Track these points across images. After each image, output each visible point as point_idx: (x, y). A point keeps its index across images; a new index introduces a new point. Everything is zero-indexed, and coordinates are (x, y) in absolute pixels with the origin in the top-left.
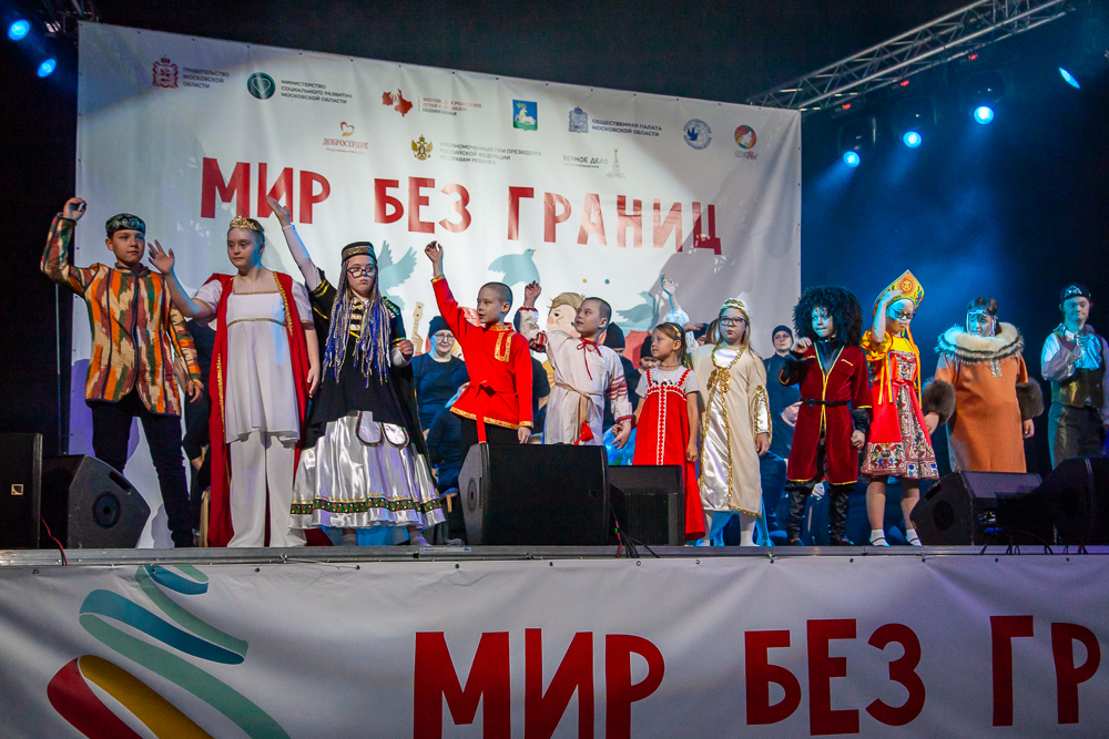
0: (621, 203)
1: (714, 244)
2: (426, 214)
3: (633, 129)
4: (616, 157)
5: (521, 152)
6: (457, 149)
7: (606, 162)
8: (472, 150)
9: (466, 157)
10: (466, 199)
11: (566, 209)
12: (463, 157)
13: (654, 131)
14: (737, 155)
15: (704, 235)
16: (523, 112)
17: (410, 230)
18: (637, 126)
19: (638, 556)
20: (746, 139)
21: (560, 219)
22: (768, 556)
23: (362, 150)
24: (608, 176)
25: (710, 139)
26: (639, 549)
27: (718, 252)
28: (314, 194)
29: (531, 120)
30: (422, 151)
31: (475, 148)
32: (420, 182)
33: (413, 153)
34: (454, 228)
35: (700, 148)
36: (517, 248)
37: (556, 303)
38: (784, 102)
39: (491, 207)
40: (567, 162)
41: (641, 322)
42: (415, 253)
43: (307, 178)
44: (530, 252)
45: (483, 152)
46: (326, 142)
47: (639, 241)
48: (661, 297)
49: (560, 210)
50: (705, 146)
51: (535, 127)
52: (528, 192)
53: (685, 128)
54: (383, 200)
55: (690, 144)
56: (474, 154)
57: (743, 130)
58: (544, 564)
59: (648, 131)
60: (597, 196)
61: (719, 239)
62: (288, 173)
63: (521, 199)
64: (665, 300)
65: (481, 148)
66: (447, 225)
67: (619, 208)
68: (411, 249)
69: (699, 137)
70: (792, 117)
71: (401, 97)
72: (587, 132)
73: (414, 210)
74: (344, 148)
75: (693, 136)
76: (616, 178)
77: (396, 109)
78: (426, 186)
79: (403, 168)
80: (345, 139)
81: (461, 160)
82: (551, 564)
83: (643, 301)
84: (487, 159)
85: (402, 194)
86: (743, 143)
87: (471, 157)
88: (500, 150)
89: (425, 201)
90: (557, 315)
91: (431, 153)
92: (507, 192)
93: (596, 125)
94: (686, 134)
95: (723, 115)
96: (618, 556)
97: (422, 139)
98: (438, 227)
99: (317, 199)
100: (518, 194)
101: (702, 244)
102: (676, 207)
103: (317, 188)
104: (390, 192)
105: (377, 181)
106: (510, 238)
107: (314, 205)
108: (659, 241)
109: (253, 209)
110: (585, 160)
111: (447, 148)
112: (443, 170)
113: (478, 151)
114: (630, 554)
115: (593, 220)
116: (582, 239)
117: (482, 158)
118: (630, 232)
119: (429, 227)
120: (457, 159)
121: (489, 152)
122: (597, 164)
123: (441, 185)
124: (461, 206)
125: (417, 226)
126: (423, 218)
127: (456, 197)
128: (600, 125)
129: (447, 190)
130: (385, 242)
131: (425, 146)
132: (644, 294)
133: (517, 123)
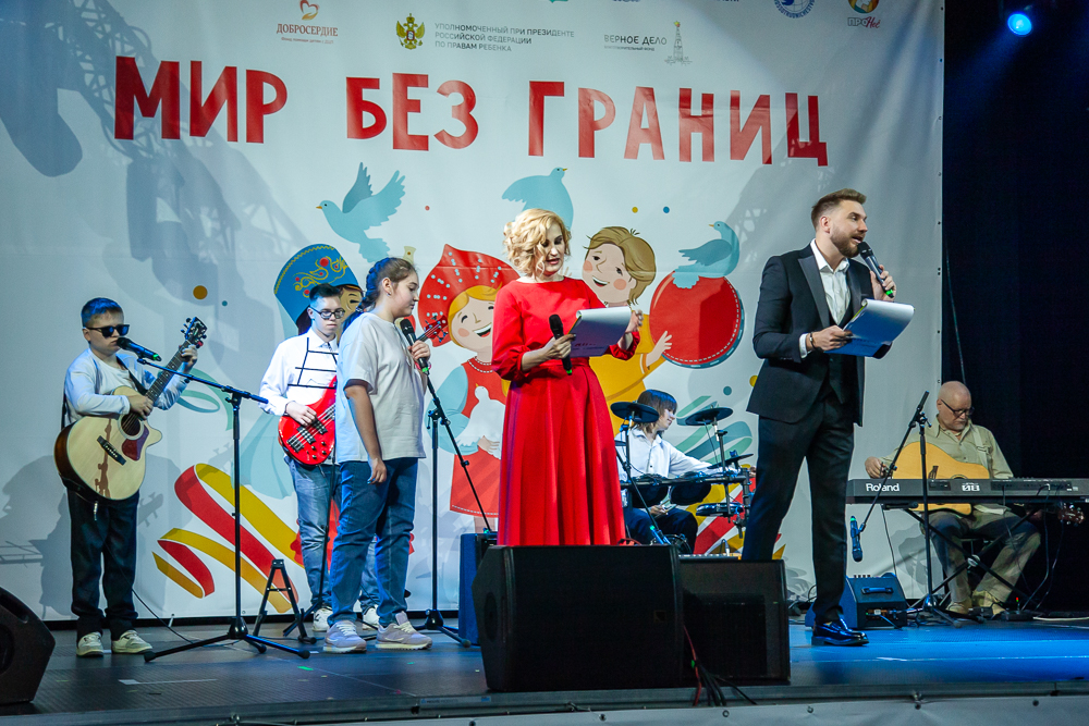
0: (685, 99)
1: (817, 150)
2: (416, 125)
4: (678, 34)
5: (546, 33)
6: (458, 32)
7: (663, 41)
8: (479, 32)
9: (471, 42)
10: (470, 101)
11: (607, 110)
12: (466, 42)
14: (852, 22)
15: (804, 137)
17: (396, 147)
19: (723, 702)
21: (600, 124)
22: (911, 697)
23: (330, 38)
24: (667, 61)
26: (726, 691)
27: (823, 162)
28: (265, 102)
30: (410, 36)
31: (483, 29)
32: (408, 80)
33: (398, 40)
34: (455, 143)
36: (541, 166)
37: (598, 241)
39: (504, 113)
40: (609, 43)
41: (713, 266)
42: (403, 178)
43: (256, 79)
44: (559, 172)
45: (493, 34)
46: (282, 29)
47: (708, 153)
48: (742, 229)
49: (599, 112)
50: (805, 12)
52: (556, 89)
54: (358, 105)
55: (782, 11)
56: (482, 38)
58: (592, 718)
60: (651, 90)
61: (824, 144)
62: (230, 73)
63: (548, 100)
64: (748, 234)
65: (491, 29)
66: (447, 139)
67: (681, 107)
68: (397, 173)
69: (797, 1)
72: (637, 1)
73: (400, 119)
74: (305, 36)
76: (678, 63)
78: (416, 85)
79: (384, 61)
80: (306, 23)
81: (464, 46)
82: (603, 719)
83: (717, 235)
84: (500, 44)
85: (383, 97)
86: (859, 5)
87: (478, 43)
88: (517, 31)
89: (415, 106)
90: (596, 258)
91: (422, 39)
92: (528, 88)
96: (695, 702)
97: (411, 20)
98: (433, 141)
99: (269, 109)
100: (542, 91)
101: (796, 150)
102: (763, 102)
103: (269, 94)
104: (368, 95)
105: (350, 80)
106: (532, 152)
107: (265, 117)
108: (738, 150)
109: (185, 124)
110: (635, 40)
111: (445, 31)
112: (440, 61)
113: (487, 34)
114: (715, 700)
115: (645, 124)
116: (631, 152)
117: (493, 43)
118: (697, 139)
119: (421, 143)
120: (459, 46)
121: (502, 35)
122: (651, 46)
123: (436, 82)
124: (465, 112)
125: (404, 141)
126: (412, 130)
127: (458, 98)
129: (445, 90)
130: (361, 164)
131: (415, 29)
132: (719, 226)
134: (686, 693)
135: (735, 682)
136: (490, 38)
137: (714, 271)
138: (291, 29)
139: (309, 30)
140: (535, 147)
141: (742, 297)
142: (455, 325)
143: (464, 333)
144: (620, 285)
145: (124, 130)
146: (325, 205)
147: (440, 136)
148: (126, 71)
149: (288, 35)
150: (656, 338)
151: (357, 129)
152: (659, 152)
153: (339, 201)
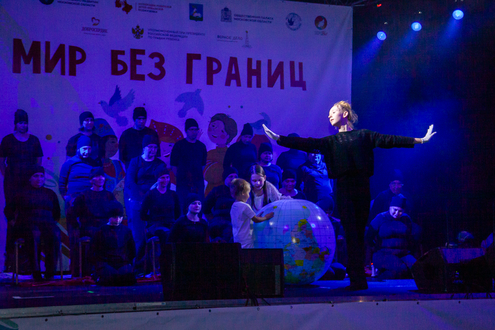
0: (250, 61)
1: (301, 84)
2: (140, 70)
3: (257, 19)
4: (247, 36)
5: (194, 34)
6: (157, 32)
7: (241, 39)
8: (166, 33)
9: (163, 37)
10: (162, 61)
11: (217, 64)
12: (161, 37)
13: (267, 20)
14: (316, 33)
15: (297, 78)
16: (195, 10)
17: (131, 79)
18: (259, 17)
19: (258, 304)
20: (321, 24)
21: (215, 72)
22: (330, 303)
23: (104, 33)
24: (242, 47)
25: (300, 25)
26: (259, 300)
27: (304, 89)
28: (77, 59)
29: (199, 15)
30: (138, 34)
31: (168, 31)
32: (134, 52)
33: (133, 35)
34: (156, 78)
35: (295, 30)
36: (191, 88)
37: (214, 119)
39: (175, 67)
40: (219, 39)
41: (260, 130)
42: (134, 92)
43: (73, 50)
44: (198, 91)
46: (84, 29)
49: (215, 66)
50: (298, 28)
51: (201, 19)
52: (198, 57)
53: (287, 18)
54: (115, 61)
55: (289, 28)
56: (167, 35)
57: (319, 19)
58: (205, 311)
59: (266, 20)
60: (236, 58)
61: (305, 82)
62: (62, 47)
63: (195, 62)
65: (171, 32)
67: (248, 65)
68: (132, 90)
69: (295, 24)
70: (348, 11)
71: (125, 3)
72: (231, 21)
73: (133, 68)
74: (93, 32)
75: (291, 23)
76: (247, 48)
77: (123, 9)
78: (140, 54)
79: (127, 44)
80: (95, 27)
81: (160, 38)
82: (210, 311)
84: (175, 38)
85: (126, 58)
86: (319, 26)
87: (166, 37)
88: (181, 33)
89: (140, 62)
90: (213, 126)
91: (142, 35)
92: (185, 57)
93: (236, 17)
94: (287, 21)
96: (246, 305)
97: (138, 27)
98: (147, 78)
99: (79, 62)
100: (192, 58)
101: (294, 84)
102: (281, 64)
103: (78, 56)
104: (120, 57)
105: (112, 51)
106: (187, 83)
107: (77, 65)
108: (271, 84)
109: (42, 68)
110: (230, 38)
111: (152, 32)
112: (148, 44)
113: (170, 34)
114: (255, 304)
115: (233, 72)
116: (228, 83)
117: (171, 37)
118: (254, 78)
119: (142, 78)
120: (157, 38)
121: (176, 34)
122: (236, 40)
123: (148, 53)
124: (159, 66)
125: (135, 77)
126: (138, 72)
127: (157, 60)
128: (239, 17)
129: (152, 56)
130: (117, 86)
131: (140, 31)
132: (263, 114)
133: (192, 17)
134: (244, 301)
135: (262, 297)
136: (171, 35)
138: (88, 29)
139: (95, 30)
140: (189, 80)
144: (223, 137)
145: (17, 69)
146: (102, 103)
147: (151, 76)
148: (18, 44)
149: (86, 32)
151: (115, 72)
152: (239, 84)
153: (108, 101)
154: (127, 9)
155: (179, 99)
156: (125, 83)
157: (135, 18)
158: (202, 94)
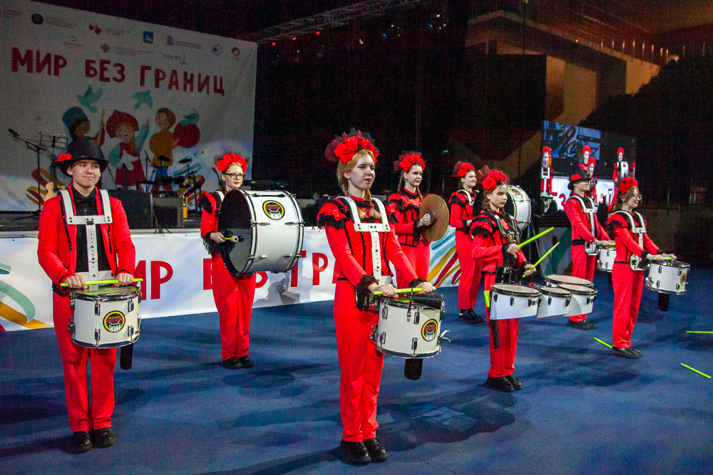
0: (186, 74)
1: (221, 91)
2: (106, 75)
3: (192, 45)
4: (184, 56)
5: (146, 52)
6: (120, 49)
7: (180, 58)
9: (123, 53)
10: (123, 69)
11: (163, 75)
13: (198, 47)
14: (232, 58)
15: (218, 87)
16: (147, 36)
17: (100, 80)
19: (163, 233)
20: (236, 52)
21: (161, 79)
23: (80, 47)
24: (181, 63)
25: (222, 52)
27: (223, 95)
28: (60, 64)
29: (150, 39)
30: (105, 49)
31: (127, 49)
32: (103, 62)
33: (101, 50)
34: (118, 81)
35: (218, 55)
36: (144, 89)
38: (252, 39)
39: (132, 74)
40: (165, 57)
41: (192, 120)
42: (102, 90)
43: (57, 58)
44: (149, 92)
45: (130, 51)
46: (65, 43)
49: (161, 75)
50: (220, 54)
52: (149, 68)
53: (212, 46)
54: (88, 68)
55: (214, 53)
57: (234, 49)
60: (176, 71)
61: (224, 90)
62: (48, 56)
63: (147, 72)
67: (184, 77)
68: (101, 88)
69: (218, 51)
70: (254, 46)
71: (96, 27)
72: (173, 45)
73: (102, 73)
75: (215, 50)
76: (184, 64)
77: (95, 32)
78: (107, 63)
79: (98, 55)
80: (73, 43)
83: (192, 112)
84: (132, 54)
85: (97, 66)
86: (234, 54)
87: (126, 53)
88: (137, 51)
89: (106, 69)
90: (159, 116)
91: (109, 50)
92: (140, 67)
93: (176, 43)
94: (213, 49)
95: (227, 43)
96: (155, 233)
97: (105, 45)
98: (111, 79)
99: (61, 66)
100: (144, 68)
101: (216, 91)
102: (208, 77)
103: (61, 62)
104: (92, 65)
105: (86, 60)
106: (141, 85)
107: (60, 69)
108: (200, 89)
109: (34, 69)
110: (172, 56)
111: (116, 49)
112: (113, 57)
113: (128, 51)
114: (160, 232)
115: (174, 80)
116: (170, 88)
117: (130, 53)
118: (189, 86)
119: (108, 80)
120: (120, 53)
121: (133, 51)
122: (176, 59)
123: (112, 63)
124: (121, 72)
125: (103, 79)
126: (105, 76)
127: (119, 68)
128: (181, 43)
129: (116, 65)
130: (90, 85)
131: (107, 47)
132: (193, 110)
133: (145, 41)
134: (154, 230)
135: (166, 228)
137: (192, 122)
138: (68, 44)
139: (74, 45)
140: (142, 83)
141: (200, 129)
142: (117, 133)
143: (120, 135)
144: (165, 124)
145: (15, 69)
146: (78, 96)
147: (115, 79)
148: (16, 52)
149: (67, 46)
150: (176, 138)
151: (88, 75)
152: (177, 88)
153: (82, 95)
154: (98, 31)
155: (134, 97)
156: (95, 82)
157: (104, 39)
158: (152, 94)
